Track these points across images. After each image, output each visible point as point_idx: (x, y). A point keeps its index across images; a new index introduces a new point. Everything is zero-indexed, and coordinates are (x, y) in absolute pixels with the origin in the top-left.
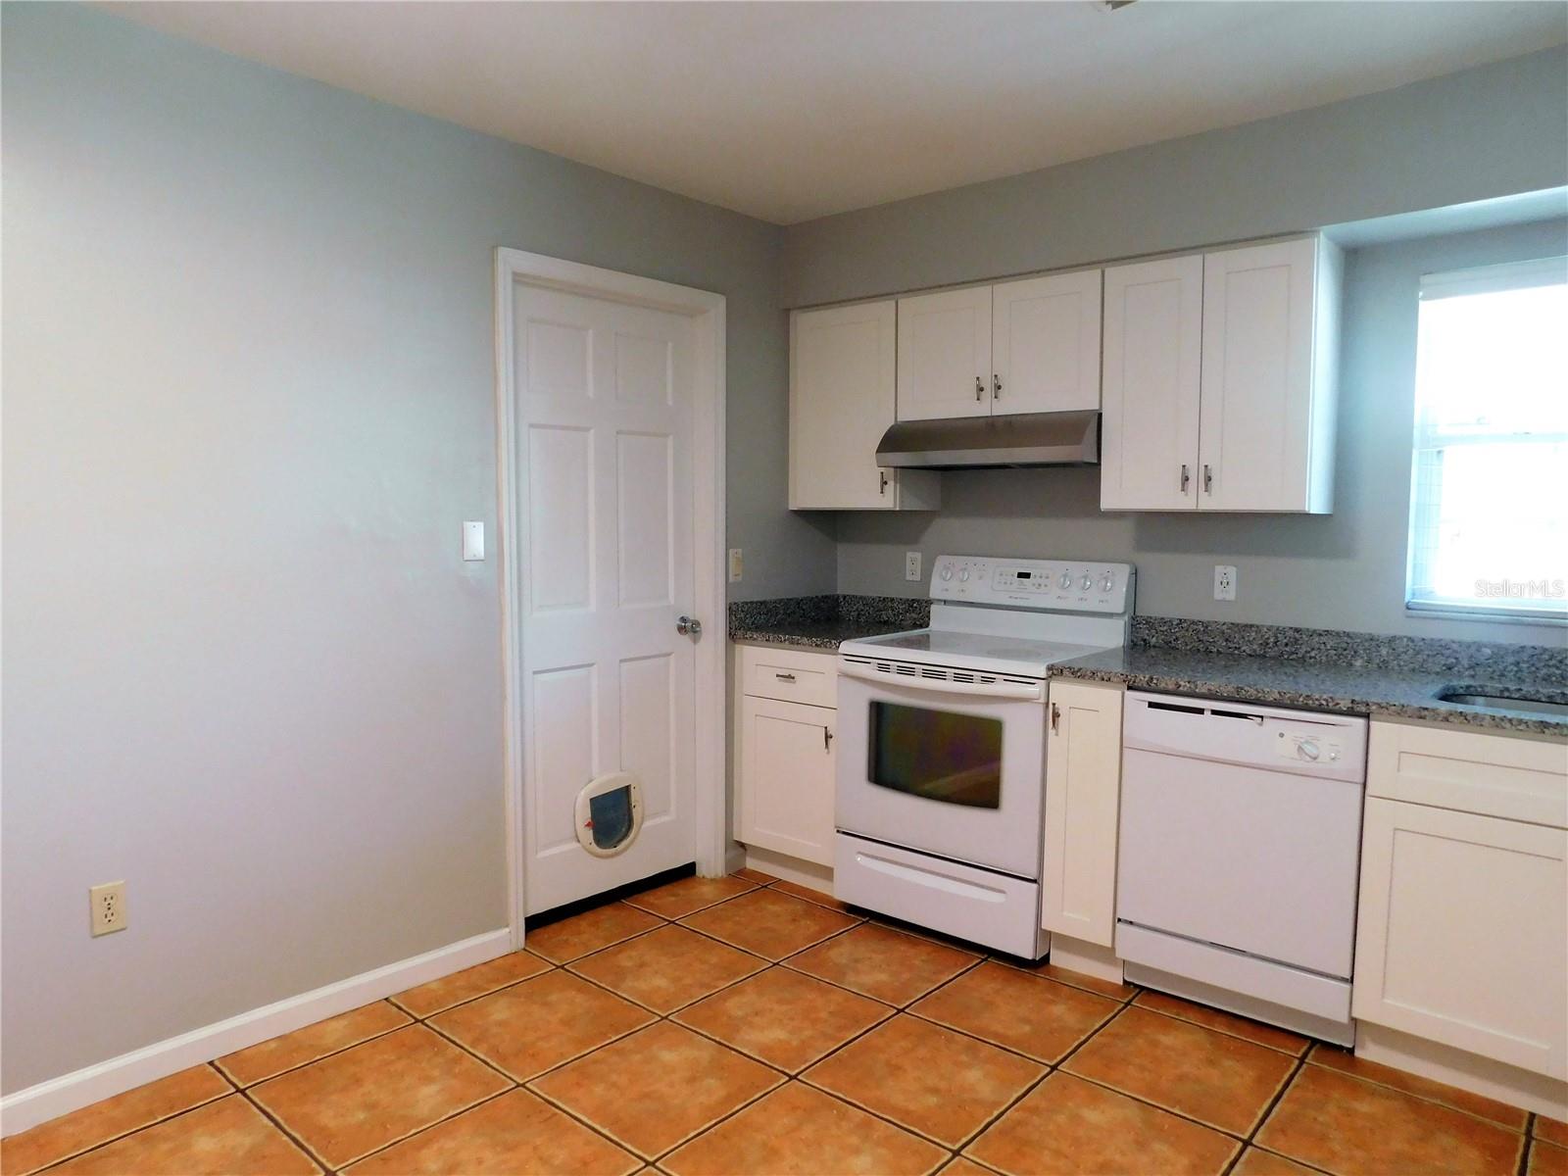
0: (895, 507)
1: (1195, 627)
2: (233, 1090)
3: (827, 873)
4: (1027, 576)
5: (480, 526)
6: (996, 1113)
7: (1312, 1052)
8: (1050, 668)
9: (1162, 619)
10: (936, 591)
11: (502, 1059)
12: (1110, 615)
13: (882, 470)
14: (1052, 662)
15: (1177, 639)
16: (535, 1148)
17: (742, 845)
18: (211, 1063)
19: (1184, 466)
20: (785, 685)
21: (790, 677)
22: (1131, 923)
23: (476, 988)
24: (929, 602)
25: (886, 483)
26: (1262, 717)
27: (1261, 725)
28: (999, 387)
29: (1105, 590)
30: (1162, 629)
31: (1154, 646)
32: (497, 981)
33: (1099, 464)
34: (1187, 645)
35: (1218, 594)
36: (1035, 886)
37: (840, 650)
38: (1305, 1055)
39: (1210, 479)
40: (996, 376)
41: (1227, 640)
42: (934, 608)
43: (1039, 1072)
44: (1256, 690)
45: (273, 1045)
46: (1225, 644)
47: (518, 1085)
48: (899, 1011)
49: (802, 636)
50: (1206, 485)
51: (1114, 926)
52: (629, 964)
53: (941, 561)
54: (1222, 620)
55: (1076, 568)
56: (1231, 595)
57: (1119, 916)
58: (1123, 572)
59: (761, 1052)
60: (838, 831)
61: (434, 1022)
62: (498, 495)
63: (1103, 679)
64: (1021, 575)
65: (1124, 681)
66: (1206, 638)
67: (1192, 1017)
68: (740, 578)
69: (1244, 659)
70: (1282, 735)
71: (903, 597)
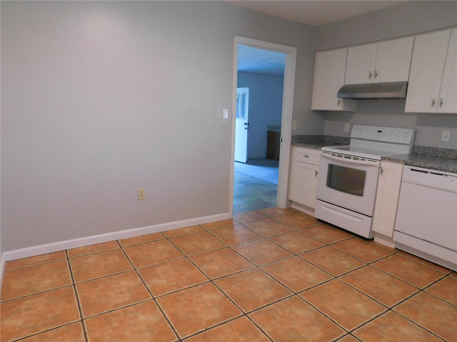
0: (342, 109)
1: (433, 149)
2: (166, 238)
3: (313, 210)
4: (381, 132)
5: (227, 110)
6: (349, 271)
7: (452, 274)
8: (382, 157)
9: (423, 146)
10: (353, 135)
11: (225, 241)
12: (406, 144)
13: (339, 99)
14: (383, 156)
15: (427, 153)
16: (231, 259)
17: (291, 201)
18: (161, 232)
19: (433, 99)
20: (306, 158)
21: (307, 156)
22: (399, 231)
23: (220, 226)
24: (351, 138)
25: (340, 103)
26: (447, 175)
27: (446, 177)
28: (377, 75)
29: (404, 137)
30: (422, 149)
31: (419, 155)
32: (225, 225)
33: (405, 98)
34: (430, 155)
35: (443, 140)
36: (371, 218)
37: (322, 149)
38: (449, 274)
39: (442, 103)
40: (376, 71)
41: (443, 154)
42: (352, 140)
43: (364, 264)
44: (446, 167)
45: (174, 231)
46: (443, 155)
47: (228, 247)
48: (327, 245)
49: (311, 145)
50: (440, 105)
51: (393, 231)
52: (258, 225)
53: (355, 126)
54: (442, 147)
55: (396, 130)
56: (447, 140)
57: (395, 229)
58: (411, 132)
59: (289, 249)
60: (317, 199)
61: (210, 231)
62: (232, 102)
63: (397, 161)
64: (379, 131)
65: (404, 162)
66: (437, 153)
67: (414, 259)
68: (296, 128)
69: (449, 160)
70: (453, 181)
71: (343, 137)
